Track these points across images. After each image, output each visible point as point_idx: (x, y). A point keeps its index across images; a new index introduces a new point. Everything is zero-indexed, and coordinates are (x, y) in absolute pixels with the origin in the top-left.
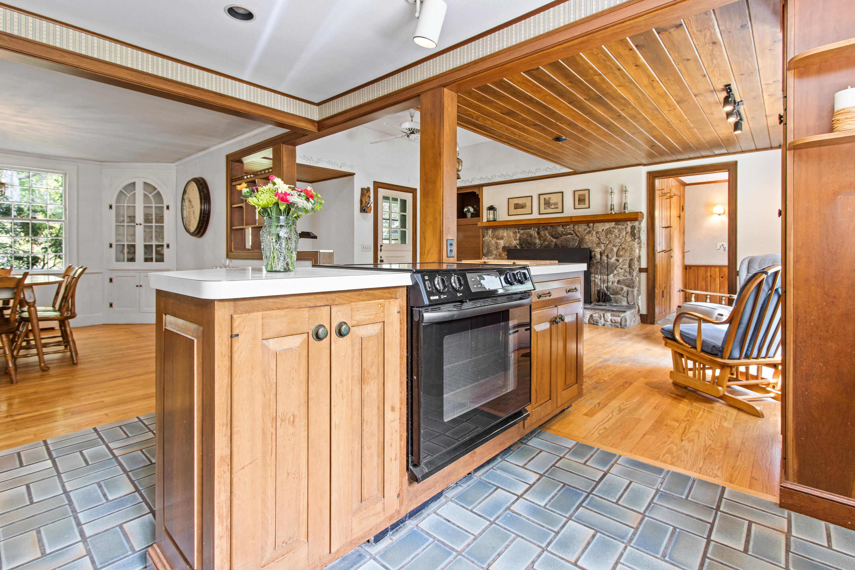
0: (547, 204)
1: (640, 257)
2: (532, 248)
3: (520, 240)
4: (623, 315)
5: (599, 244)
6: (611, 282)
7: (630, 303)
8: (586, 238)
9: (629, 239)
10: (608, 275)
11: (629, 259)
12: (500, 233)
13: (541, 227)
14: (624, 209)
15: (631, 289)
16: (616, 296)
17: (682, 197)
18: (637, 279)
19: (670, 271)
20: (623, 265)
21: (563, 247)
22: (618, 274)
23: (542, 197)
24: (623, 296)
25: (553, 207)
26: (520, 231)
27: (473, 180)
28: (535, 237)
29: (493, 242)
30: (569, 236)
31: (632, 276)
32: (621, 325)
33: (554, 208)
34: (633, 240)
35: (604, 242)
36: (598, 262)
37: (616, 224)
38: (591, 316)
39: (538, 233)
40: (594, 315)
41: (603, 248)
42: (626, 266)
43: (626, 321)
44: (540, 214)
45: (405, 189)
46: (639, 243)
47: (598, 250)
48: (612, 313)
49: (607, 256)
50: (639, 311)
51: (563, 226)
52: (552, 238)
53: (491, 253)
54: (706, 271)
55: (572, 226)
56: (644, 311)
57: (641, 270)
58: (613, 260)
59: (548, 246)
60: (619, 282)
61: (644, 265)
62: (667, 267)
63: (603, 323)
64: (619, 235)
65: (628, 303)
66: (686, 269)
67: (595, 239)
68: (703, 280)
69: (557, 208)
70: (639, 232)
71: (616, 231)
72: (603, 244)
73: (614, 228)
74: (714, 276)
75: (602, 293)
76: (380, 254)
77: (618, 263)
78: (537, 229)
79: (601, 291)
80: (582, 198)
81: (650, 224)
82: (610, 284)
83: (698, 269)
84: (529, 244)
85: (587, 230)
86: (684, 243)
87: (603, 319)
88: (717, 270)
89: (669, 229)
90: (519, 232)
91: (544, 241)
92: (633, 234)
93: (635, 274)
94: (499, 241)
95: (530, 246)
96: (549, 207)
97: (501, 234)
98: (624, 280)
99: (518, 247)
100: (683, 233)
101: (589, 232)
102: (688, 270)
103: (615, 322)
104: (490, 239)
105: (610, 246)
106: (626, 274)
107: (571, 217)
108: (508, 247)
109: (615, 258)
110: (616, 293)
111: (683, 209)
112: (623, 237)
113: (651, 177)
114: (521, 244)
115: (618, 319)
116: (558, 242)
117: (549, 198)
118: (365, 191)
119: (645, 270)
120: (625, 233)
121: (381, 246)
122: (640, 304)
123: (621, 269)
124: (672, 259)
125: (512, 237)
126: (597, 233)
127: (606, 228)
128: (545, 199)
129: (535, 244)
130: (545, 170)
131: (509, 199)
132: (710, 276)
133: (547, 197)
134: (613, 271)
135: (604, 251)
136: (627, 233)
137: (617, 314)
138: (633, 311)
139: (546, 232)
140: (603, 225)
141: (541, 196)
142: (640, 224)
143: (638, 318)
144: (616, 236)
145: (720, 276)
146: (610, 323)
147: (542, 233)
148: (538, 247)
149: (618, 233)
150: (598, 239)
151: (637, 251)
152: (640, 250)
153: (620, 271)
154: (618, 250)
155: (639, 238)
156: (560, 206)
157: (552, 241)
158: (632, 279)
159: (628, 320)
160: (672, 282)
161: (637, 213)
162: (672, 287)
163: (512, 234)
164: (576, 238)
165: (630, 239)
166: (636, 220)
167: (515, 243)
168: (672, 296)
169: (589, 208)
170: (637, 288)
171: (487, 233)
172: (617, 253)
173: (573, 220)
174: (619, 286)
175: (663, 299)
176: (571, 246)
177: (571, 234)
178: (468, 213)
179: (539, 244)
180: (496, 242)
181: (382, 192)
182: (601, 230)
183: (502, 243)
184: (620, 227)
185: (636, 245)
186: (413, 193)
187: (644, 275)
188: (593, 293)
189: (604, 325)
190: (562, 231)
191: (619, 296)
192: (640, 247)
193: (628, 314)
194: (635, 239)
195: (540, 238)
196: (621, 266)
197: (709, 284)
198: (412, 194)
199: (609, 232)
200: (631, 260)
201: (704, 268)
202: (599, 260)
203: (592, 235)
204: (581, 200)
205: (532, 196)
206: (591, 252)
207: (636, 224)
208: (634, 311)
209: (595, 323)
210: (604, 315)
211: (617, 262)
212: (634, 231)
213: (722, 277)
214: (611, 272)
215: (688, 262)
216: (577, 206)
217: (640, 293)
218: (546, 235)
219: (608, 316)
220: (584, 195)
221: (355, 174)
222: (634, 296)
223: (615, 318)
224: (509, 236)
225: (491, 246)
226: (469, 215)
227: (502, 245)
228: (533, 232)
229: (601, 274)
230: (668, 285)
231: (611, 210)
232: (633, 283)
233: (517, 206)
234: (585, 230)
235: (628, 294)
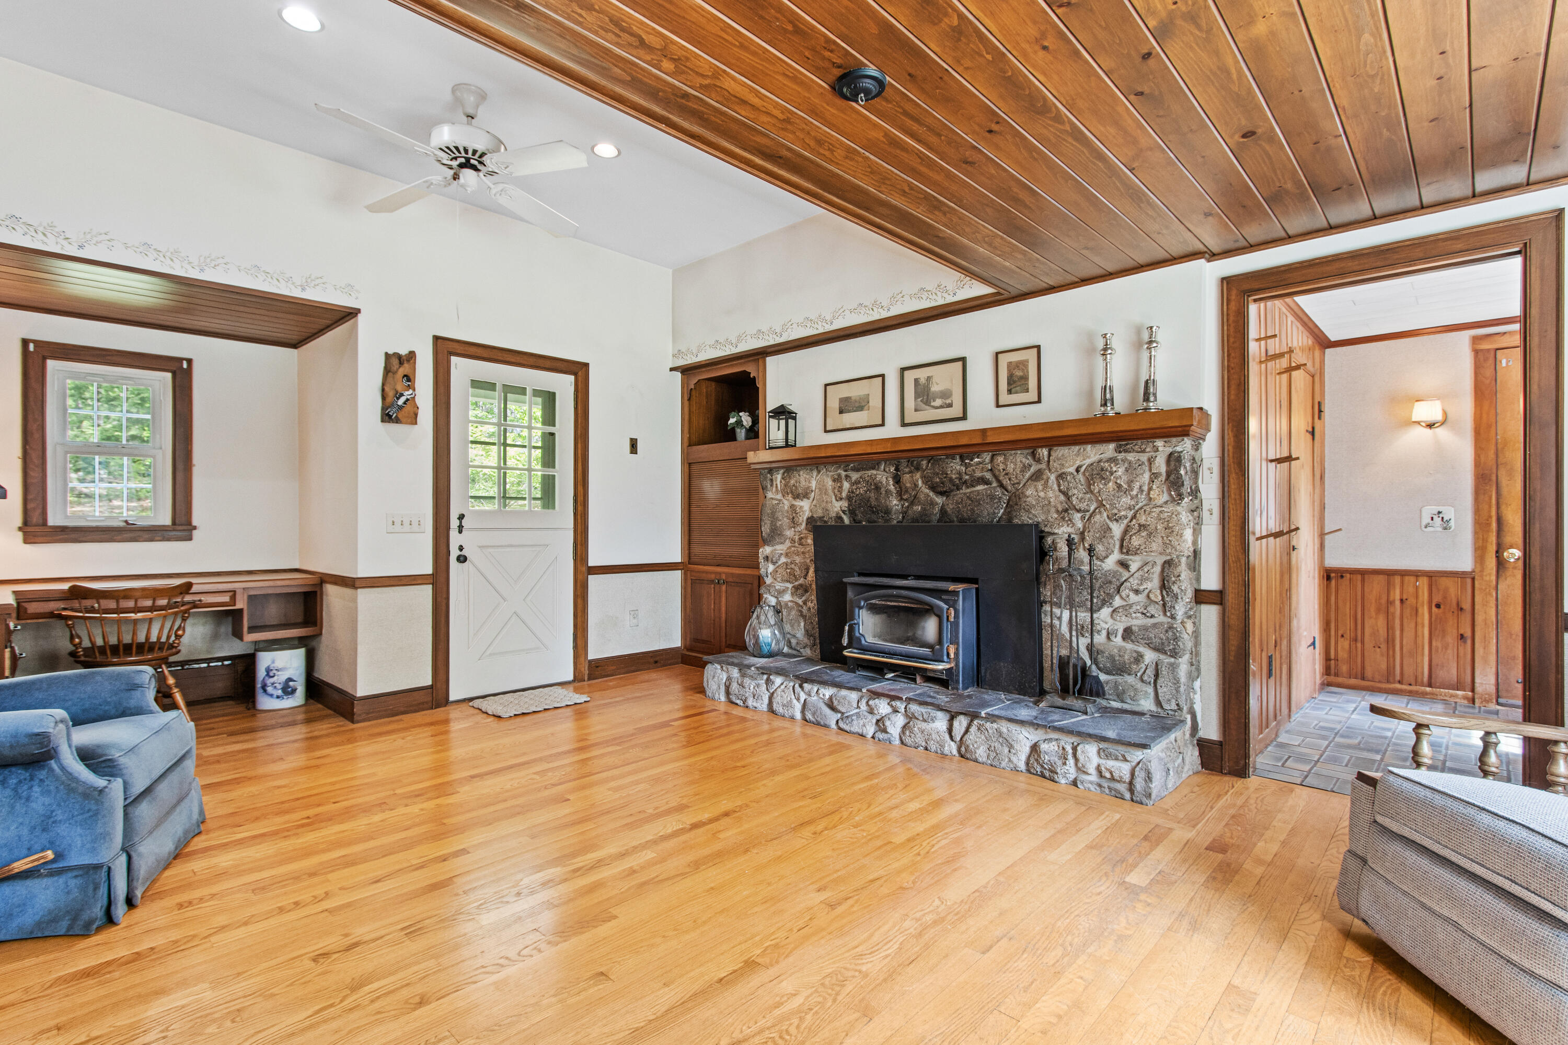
0: (924, 394)
1: (1196, 554)
2: (881, 522)
3: (849, 498)
4: (1137, 755)
5: (1066, 510)
6: (1104, 633)
7: (1166, 706)
8: (1029, 492)
9: (1161, 495)
10: (1092, 611)
11: (1160, 561)
12: (802, 479)
13: (904, 463)
14: (1146, 399)
15: (1167, 660)
16: (1119, 679)
17: (1317, 378)
18: (1190, 627)
19: (1290, 589)
20: (1143, 580)
21: (962, 520)
22: (1127, 608)
23: (910, 376)
24: (1142, 680)
25: (938, 402)
26: (850, 473)
27: (739, 339)
28: (888, 492)
29: (786, 504)
30: (980, 488)
31: (1173, 617)
32: (1131, 790)
33: (941, 407)
34: (1173, 500)
35: (1083, 506)
36: (1061, 570)
37: (1118, 450)
38: (1035, 748)
39: (897, 480)
40: (1044, 747)
41: (1080, 525)
42: (1154, 584)
43: (1149, 778)
44: (904, 424)
45: (548, 364)
46: (1196, 510)
47: (1063, 530)
48: (1103, 745)
49: (1091, 551)
50: (1195, 728)
51: (962, 458)
52: (931, 494)
53: (781, 535)
54: (1389, 586)
55: (987, 457)
56: (1211, 730)
57: (1201, 597)
58: (1110, 563)
59: (924, 516)
60: (1128, 633)
61: (1211, 580)
62: (1281, 581)
63: (1072, 777)
64: (1130, 483)
65: (1158, 703)
66: (1328, 578)
67: (1053, 496)
68: (1378, 611)
69: (950, 405)
70: (1195, 473)
71: (1120, 471)
72: (1079, 511)
73: (1112, 460)
74: (1412, 600)
75: (1075, 666)
76: (455, 539)
77: (1126, 575)
78: (892, 469)
79: (1073, 661)
80: (1019, 373)
81: (1230, 448)
82: (1100, 639)
83: (1363, 581)
84: (873, 510)
85: (1032, 470)
86: (1323, 508)
87: (1071, 761)
88: (1423, 583)
89: (1286, 464)
90: (847, 476)
91: (912, 503)
92: (1174, 481)
93: (1180, 610)
94: (798, 503)
95: (874, 517)
96: (927, 403)
97: (803, 483)
98: (1145, 628)
99: (847, 521)
100: (1319, 477)
101: (1037, 476)
102: (1333, 582)
103: (1113, 779)
104: (779, 496)
105: (1100, 518)
106: (1152, 610)
107: (984, 432)
108: (821, 518)
109: (1116, 556)
110: (1120, 669)
111: (1320, 411)
112: (1141, 490)
113: (1234, 292)
114: (852, 512)
115: (1123, 769)
116: (950, 508)
117: (929, 379)
118: (395, 362)
119: (1216, 597)
120: (1147, 476)
121: (461, 517)
122: (1198, 708)
123: (1137, 592)
124: (1294, 554)
125: (830, 492)
126: (1061, 476)
127: (1088, 462)
128: (916, 381)
129: (888, 511)
130: (916, 296)
131: (826, 385)
132: (1401, 600)
133: (922, 374)
134: (1111, 597)
135: (1082, 533)
136: (1154, 476)
137: (1122, 749)
138: (1172, 736)
139: (918, 475)
140: (1078, 454)
141: (906, 373)
142: (1197, 448)
143: (1192, 755)
144: (1119, 486)
145: (1430, 602)
146: (1094, 777)
147: (906, 478)
148: (896, 518)
149: (1125, 478)
150: (1062, 498)
151: (1188, 534)
152: (1197, 532)
153: (1133, 598)
154: (1125, 532)
155: (1195, 493)
156: (957, 399)
157: (933, 504)
158: (1171, 627)
159: (1157, 776)
160: (1295, 623)
161: (1188, 412)
162: (1295, 639)
163: (829, 483)
164: (999, 492)
165: (1165, 497)
166: (1183, 432)
167: (838, 507)
168: (1294, 666)
169: (1039, 401)
170: (1187, 657)
171: (772, 480)
172: (1122, 540)
173: (990, 440)
174: (1129, 646)
175: (1272, 680)
176: (984, 519)
177: (985, 482)
178: (738, 430)
179: (897, 512)
180: (792, 506)
181: (461, 368)
182: (1072, 470)
183: (805, 507)
184: (1131, 457)
185: (1185, 517)
186: (575, 374)
187: (1210, 614)
188: (1047, 665)
189: (1075, 783)
190: (960, 473)
191: (1130, 679)
192: (1198, 523)
193: (1157, 753)
194: (1181, 496)
195: (900, 494)
196: (1134, 582)
197: (1397, 622)
198: (572, 378)
199: (1097, 473)
200: (1168, 564)
201: (1381, 577)
202: (1064, 564)
203: (1046, 486)
204: (1017, 382)
205: (883, 376)
206: (1042, 535)
207: (1185, 446)
208: (1181, 734)
209: (1047, 774)
210: (1075, 749)
211: (1121, 570)
212: (1177, 470)
213: (1438, 606)
214: (1104, 603)
215: (1334, 561)
216: (1005, 398)
217: (1198, 670)
218: (916, 485)
219: (1090, 752)
220: (1023, 364)
221: (359, 311)
222: (1177, 682)
223: (1111, 763)
224: (822, 489)
225: (779, 515)
226: (741, 434)
227: (807, 514)
228: (883, 476)
229: (1072, 605)
230: (1285, 633)
231: (1105, 405)
232: (1176, 639)
233: (846, 406)
234: (1025, 468)
235: (1157, 676)
